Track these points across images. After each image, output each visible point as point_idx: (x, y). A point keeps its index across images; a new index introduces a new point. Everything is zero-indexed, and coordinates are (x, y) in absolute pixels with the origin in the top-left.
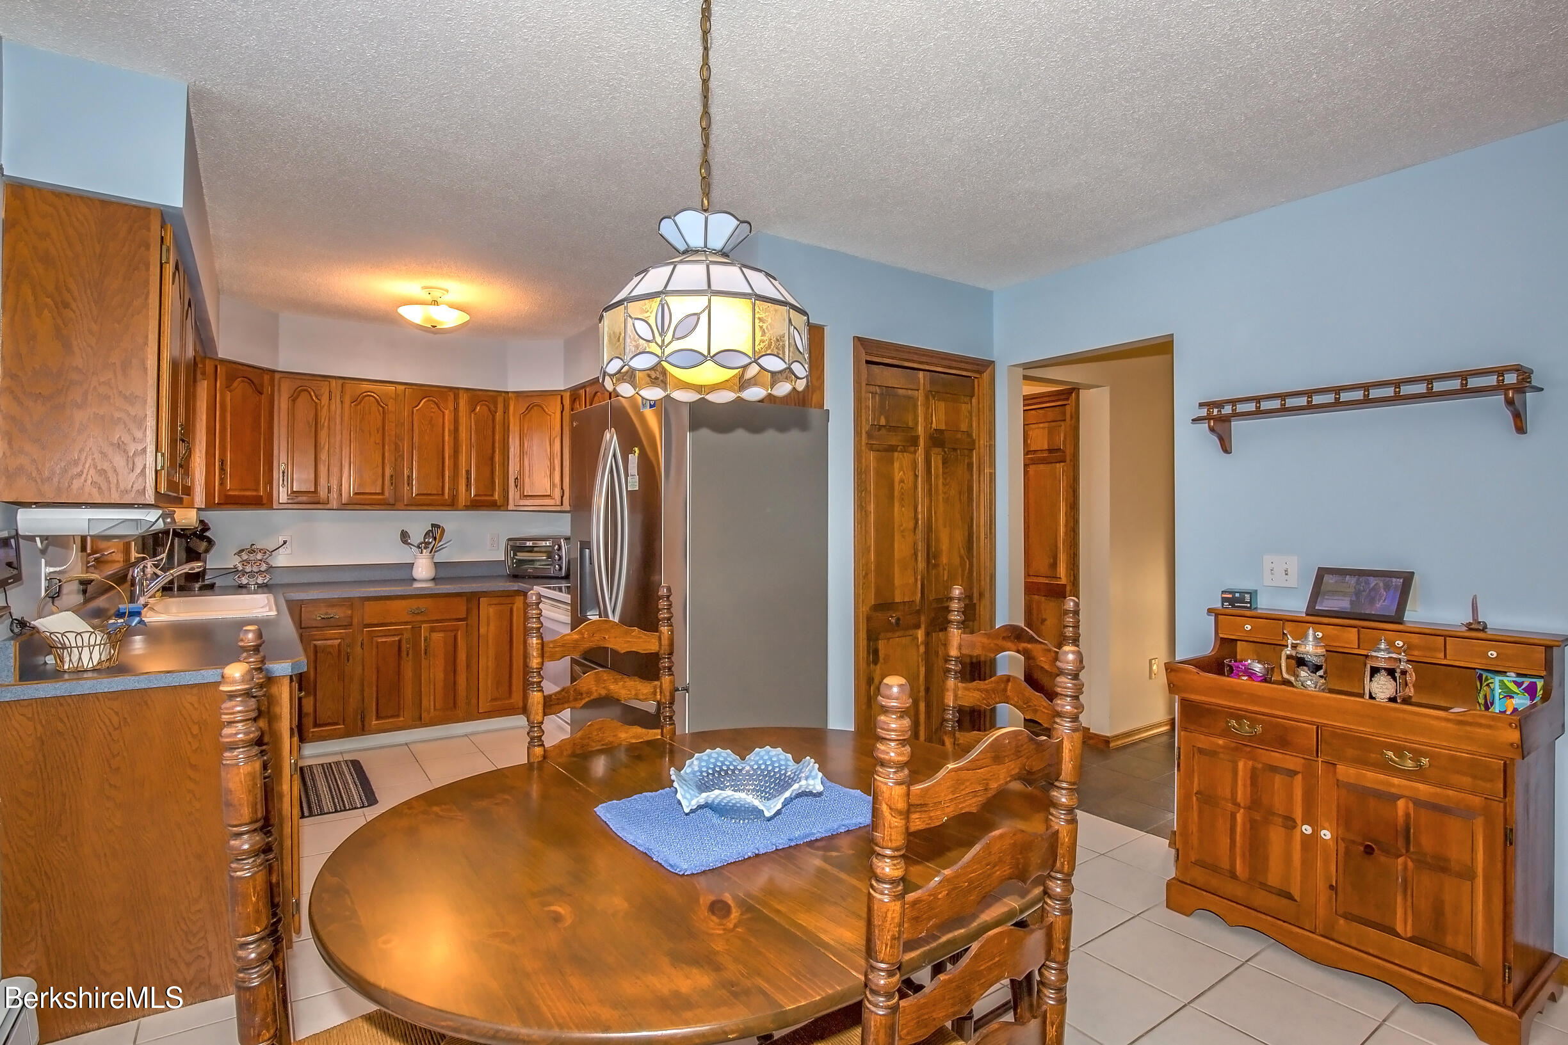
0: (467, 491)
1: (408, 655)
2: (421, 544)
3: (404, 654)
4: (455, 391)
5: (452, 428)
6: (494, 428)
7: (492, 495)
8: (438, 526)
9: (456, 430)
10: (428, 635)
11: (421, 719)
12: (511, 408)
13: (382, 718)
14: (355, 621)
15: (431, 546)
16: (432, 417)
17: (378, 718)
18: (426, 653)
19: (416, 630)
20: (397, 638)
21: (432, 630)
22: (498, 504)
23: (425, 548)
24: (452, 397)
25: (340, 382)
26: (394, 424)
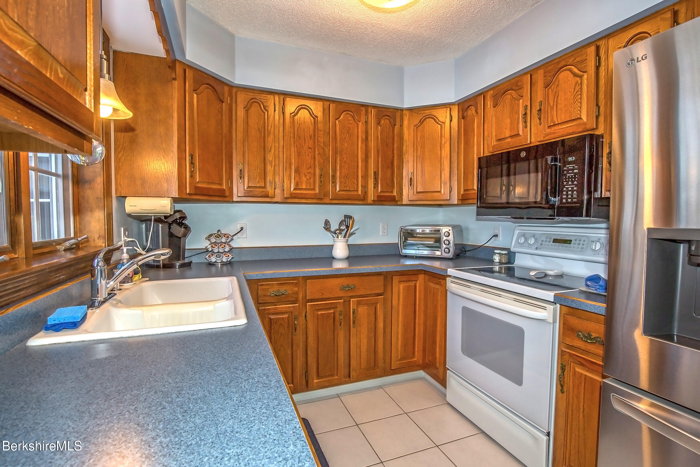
0: (374, 188)
1: (340, 324)
2: (337, 230)
3: (337, 323)
4: (366, 106)
5: (364, 137)
6: (393, 138)
7: (392, 192)
8: (350, 217)
9: (366, 139)
10: (356, 308)
11: (349, 376)
12: (406, 123)
13: (322, 377)
14: (301, 296)
15: (344, 233)
16: (349, 127)
17: (318, 376)
18: (354, 323)
19: (347, 303)
20: (332, 311)
21: (359, 303)
22: (397, 199)
23: (340, 233)
24: (364, 111)
25: (282, 97)
26: (322, 133)
